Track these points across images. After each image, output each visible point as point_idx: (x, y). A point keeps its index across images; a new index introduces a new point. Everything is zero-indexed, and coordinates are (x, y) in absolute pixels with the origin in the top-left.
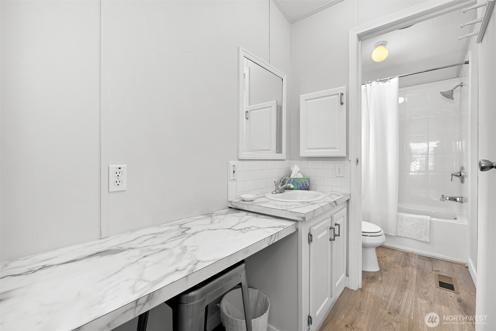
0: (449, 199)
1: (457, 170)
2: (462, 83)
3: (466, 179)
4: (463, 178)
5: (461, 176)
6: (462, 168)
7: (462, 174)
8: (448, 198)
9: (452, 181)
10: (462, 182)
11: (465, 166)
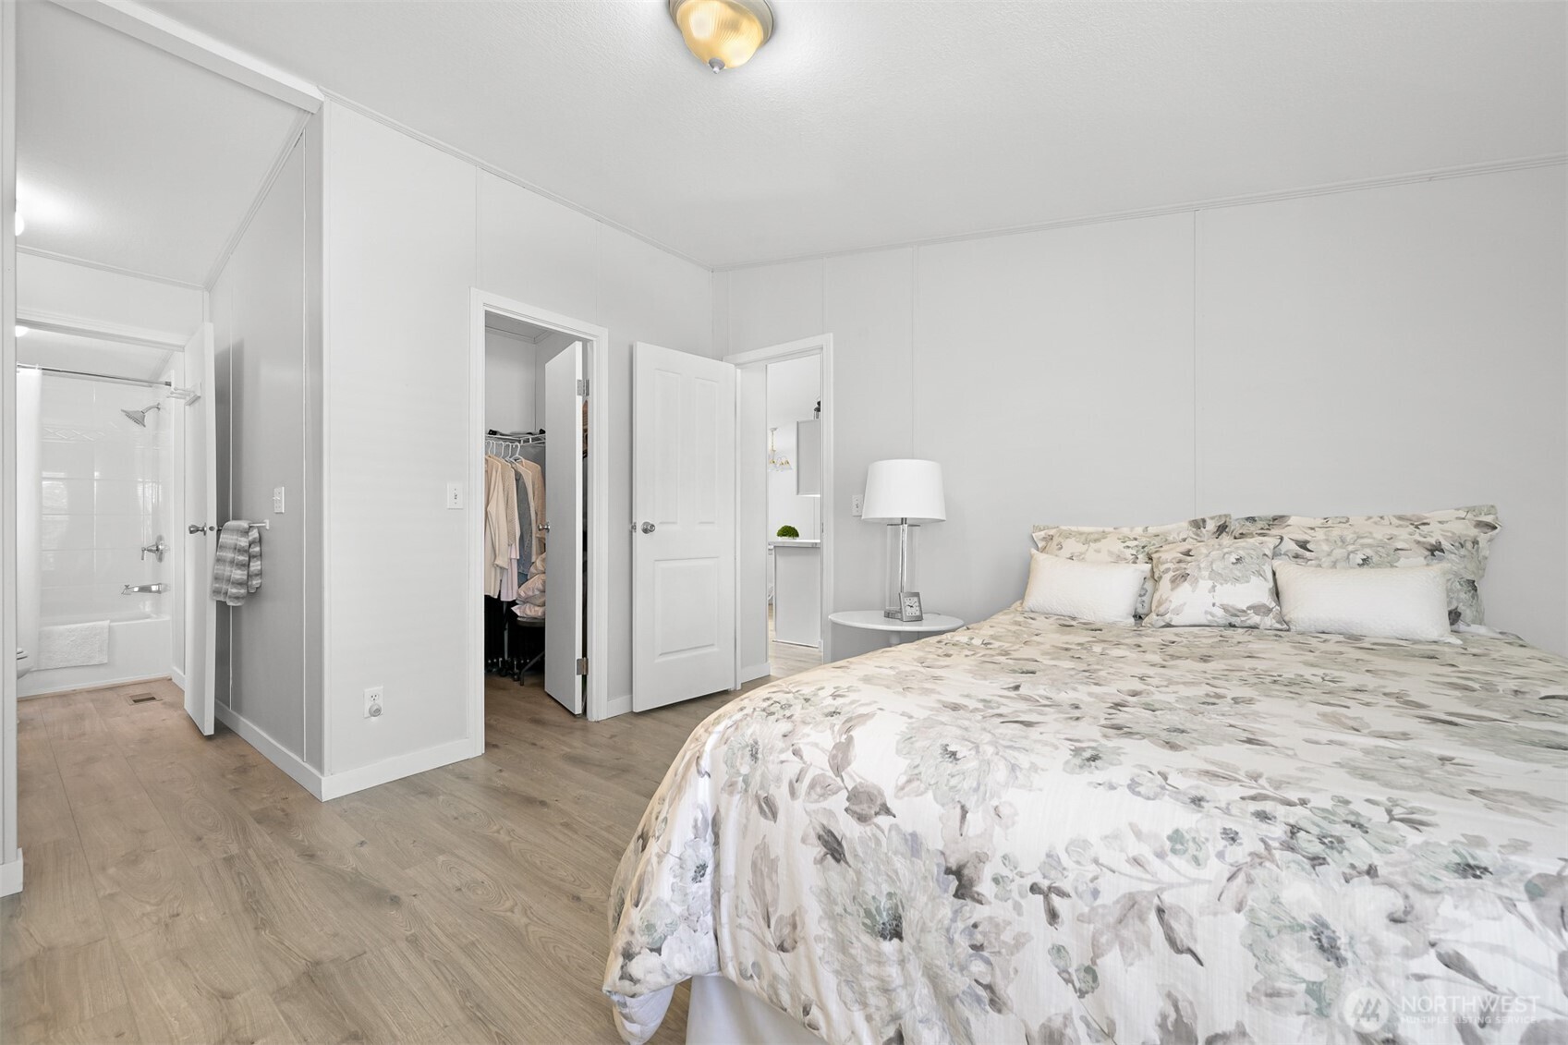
0: (139, 591)
1: (149, 542)
2: (159, 404)
3: (166, 556)
4: (161, 553)
5: (158, 551)
6: (160, 538)
7: (160, 547)
8: (136, 589)
9: (143, 559)
10: (160, 559)
11: (164, 535)
